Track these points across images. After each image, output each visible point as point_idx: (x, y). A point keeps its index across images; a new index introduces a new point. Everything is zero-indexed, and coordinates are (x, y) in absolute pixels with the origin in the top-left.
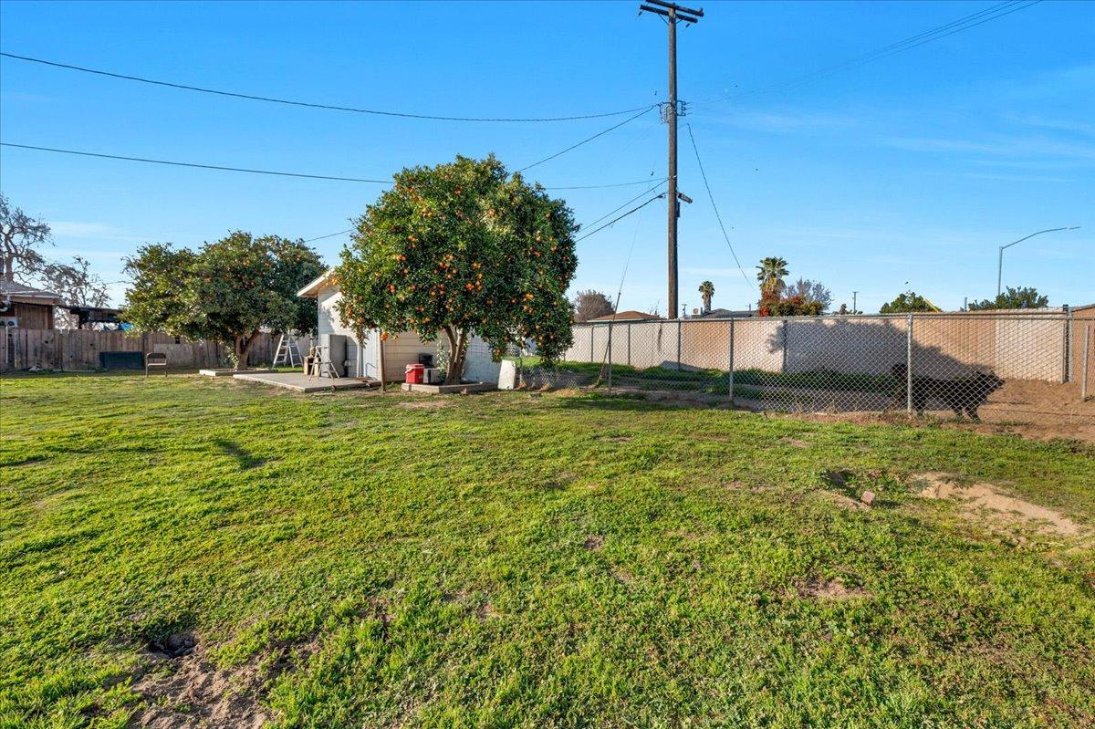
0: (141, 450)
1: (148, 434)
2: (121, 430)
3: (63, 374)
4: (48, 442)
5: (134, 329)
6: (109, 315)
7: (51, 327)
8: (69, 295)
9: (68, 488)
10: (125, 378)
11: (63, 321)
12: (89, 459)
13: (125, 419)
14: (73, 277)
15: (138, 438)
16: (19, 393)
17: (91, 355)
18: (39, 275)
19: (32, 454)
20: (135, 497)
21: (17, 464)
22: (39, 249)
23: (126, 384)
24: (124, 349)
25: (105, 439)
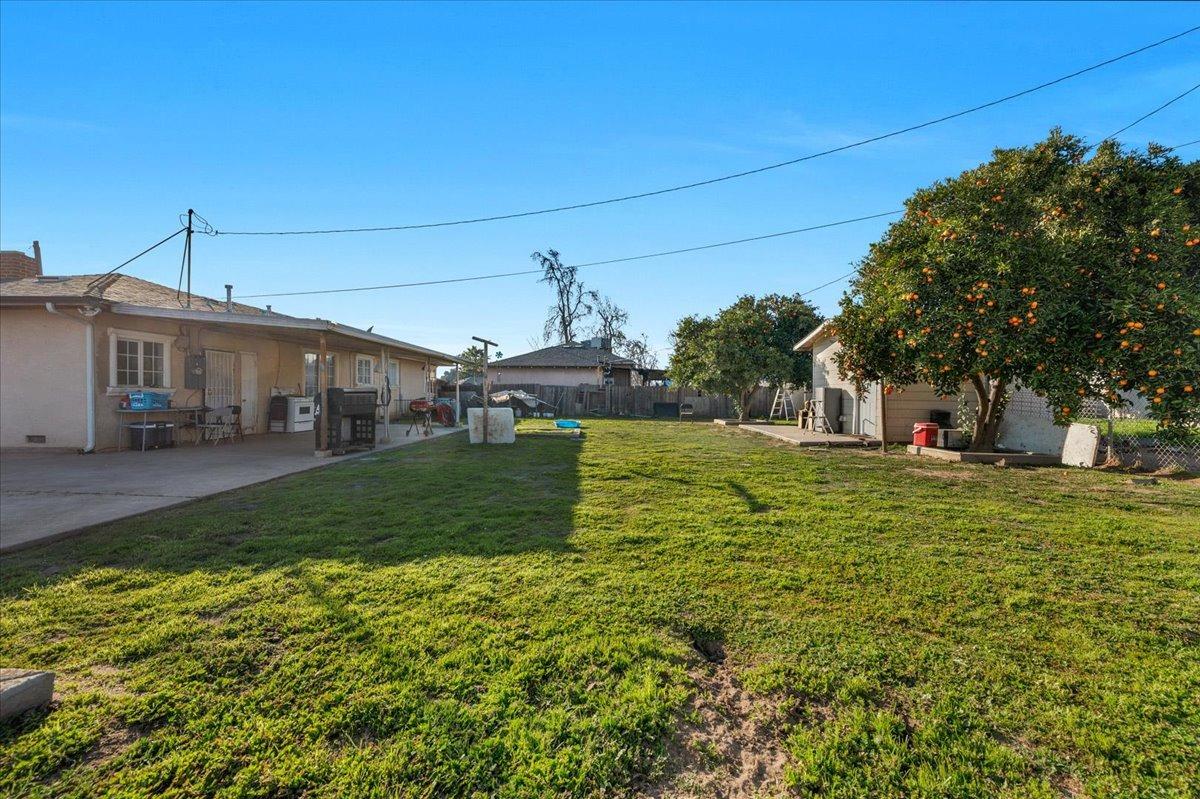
0: (681, 481)
1: (684, 470)
2: (668, 463)
3: (635, 418)
4: (632, 467)
5: (673, 384)
6: (659, 375)
7: (629, 384)
8: (637, 361)
9: (642, 502)
10: (667, 423)
11: (636, 380)
12: (652, 483)
13: (670, 455)
14: (640, 347)
15: (678, 471)
16: (615, 430)
17: (649, 405)
18: (623, 348)
19: (623, 473)
20: (680, 518)
21: (617, 479)
22: (625, 330)
23: (668, 427)
24: (668, 401)
25: (660, 469)
